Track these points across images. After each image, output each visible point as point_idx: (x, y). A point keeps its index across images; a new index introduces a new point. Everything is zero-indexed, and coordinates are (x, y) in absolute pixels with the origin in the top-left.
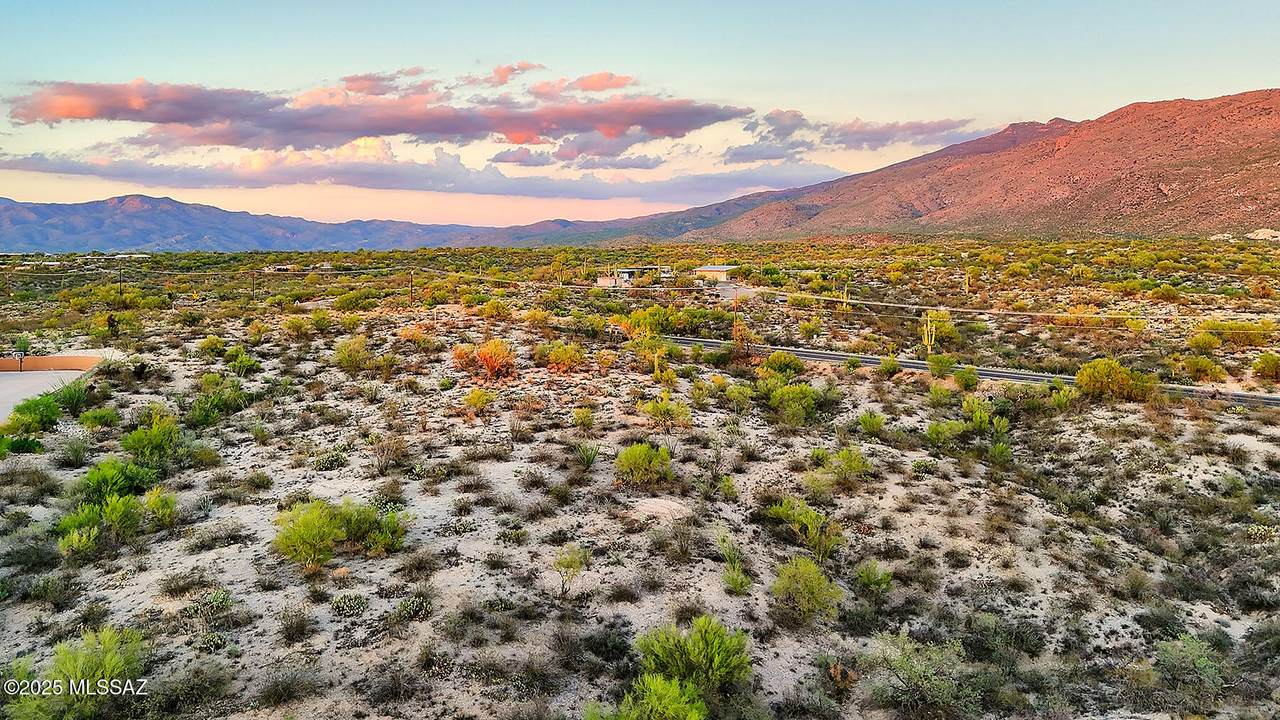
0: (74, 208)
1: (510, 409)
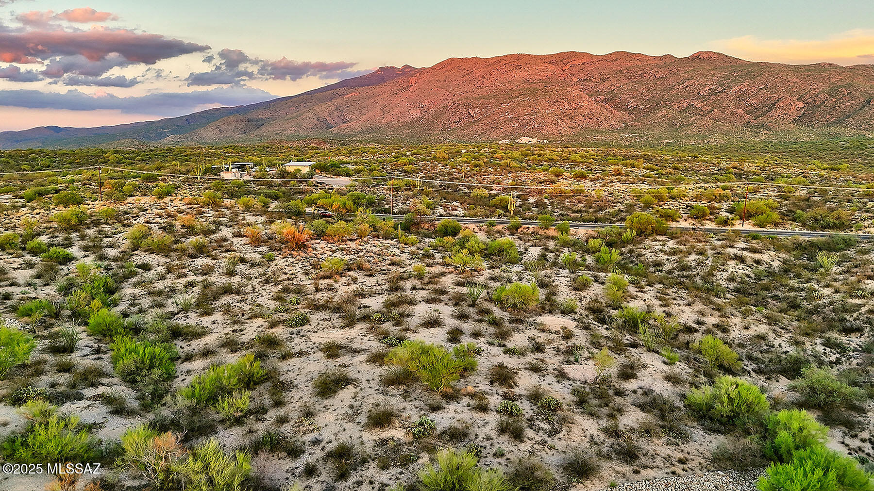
1: (349, 270)
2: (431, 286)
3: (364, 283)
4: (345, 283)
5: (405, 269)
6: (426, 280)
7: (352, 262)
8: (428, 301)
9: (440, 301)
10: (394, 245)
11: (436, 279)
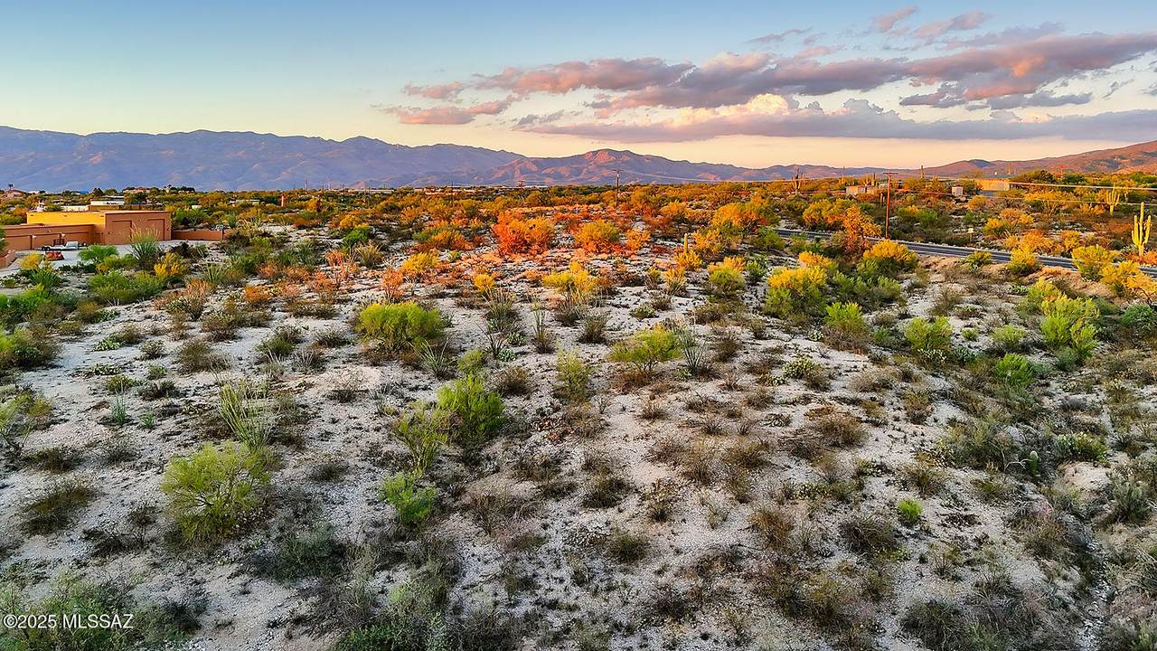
0: (563, 161)
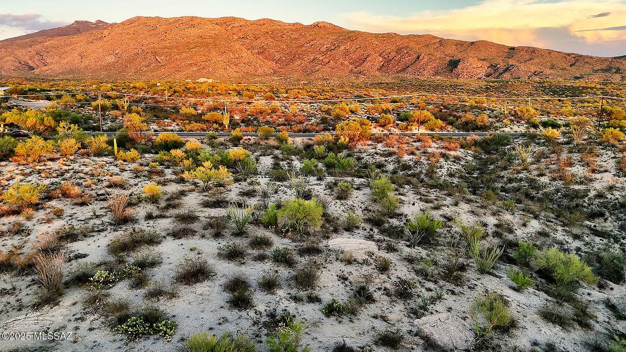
1: (50, 198)
2: (172, 212)
3: (74, 217)
4: (43, 219)
5: (130, 191)
6: (163, 204)
7: (53, 187)
8: (176, 235)
9: (193, 233)
10: (111, 163)
11: (177, 201)
